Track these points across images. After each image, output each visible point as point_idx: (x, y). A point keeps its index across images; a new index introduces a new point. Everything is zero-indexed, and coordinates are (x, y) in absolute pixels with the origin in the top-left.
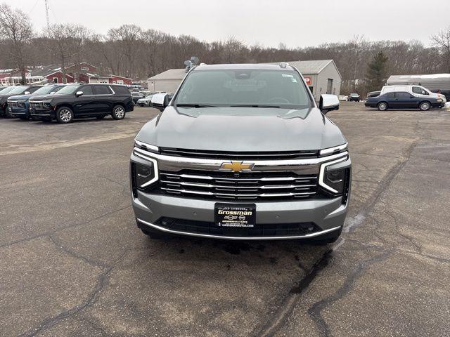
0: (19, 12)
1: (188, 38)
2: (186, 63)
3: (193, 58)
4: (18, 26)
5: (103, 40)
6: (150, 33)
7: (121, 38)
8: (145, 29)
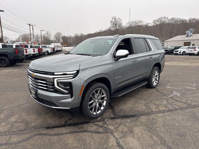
0: (119, 18)
1: (194, 19)
2: (186, 32)
3: (191, 29)
4: (118, 24)
5: (150, 25)
6: (173, 19)
7: (158, 23)
8: (170, 18)
